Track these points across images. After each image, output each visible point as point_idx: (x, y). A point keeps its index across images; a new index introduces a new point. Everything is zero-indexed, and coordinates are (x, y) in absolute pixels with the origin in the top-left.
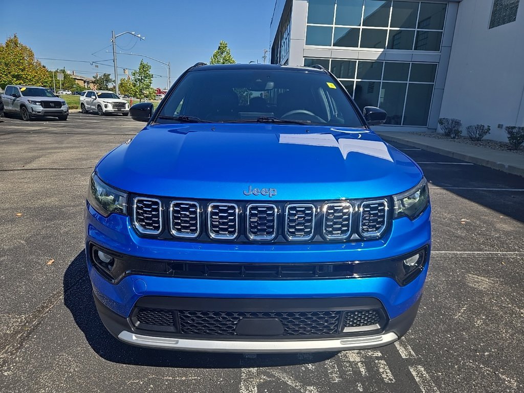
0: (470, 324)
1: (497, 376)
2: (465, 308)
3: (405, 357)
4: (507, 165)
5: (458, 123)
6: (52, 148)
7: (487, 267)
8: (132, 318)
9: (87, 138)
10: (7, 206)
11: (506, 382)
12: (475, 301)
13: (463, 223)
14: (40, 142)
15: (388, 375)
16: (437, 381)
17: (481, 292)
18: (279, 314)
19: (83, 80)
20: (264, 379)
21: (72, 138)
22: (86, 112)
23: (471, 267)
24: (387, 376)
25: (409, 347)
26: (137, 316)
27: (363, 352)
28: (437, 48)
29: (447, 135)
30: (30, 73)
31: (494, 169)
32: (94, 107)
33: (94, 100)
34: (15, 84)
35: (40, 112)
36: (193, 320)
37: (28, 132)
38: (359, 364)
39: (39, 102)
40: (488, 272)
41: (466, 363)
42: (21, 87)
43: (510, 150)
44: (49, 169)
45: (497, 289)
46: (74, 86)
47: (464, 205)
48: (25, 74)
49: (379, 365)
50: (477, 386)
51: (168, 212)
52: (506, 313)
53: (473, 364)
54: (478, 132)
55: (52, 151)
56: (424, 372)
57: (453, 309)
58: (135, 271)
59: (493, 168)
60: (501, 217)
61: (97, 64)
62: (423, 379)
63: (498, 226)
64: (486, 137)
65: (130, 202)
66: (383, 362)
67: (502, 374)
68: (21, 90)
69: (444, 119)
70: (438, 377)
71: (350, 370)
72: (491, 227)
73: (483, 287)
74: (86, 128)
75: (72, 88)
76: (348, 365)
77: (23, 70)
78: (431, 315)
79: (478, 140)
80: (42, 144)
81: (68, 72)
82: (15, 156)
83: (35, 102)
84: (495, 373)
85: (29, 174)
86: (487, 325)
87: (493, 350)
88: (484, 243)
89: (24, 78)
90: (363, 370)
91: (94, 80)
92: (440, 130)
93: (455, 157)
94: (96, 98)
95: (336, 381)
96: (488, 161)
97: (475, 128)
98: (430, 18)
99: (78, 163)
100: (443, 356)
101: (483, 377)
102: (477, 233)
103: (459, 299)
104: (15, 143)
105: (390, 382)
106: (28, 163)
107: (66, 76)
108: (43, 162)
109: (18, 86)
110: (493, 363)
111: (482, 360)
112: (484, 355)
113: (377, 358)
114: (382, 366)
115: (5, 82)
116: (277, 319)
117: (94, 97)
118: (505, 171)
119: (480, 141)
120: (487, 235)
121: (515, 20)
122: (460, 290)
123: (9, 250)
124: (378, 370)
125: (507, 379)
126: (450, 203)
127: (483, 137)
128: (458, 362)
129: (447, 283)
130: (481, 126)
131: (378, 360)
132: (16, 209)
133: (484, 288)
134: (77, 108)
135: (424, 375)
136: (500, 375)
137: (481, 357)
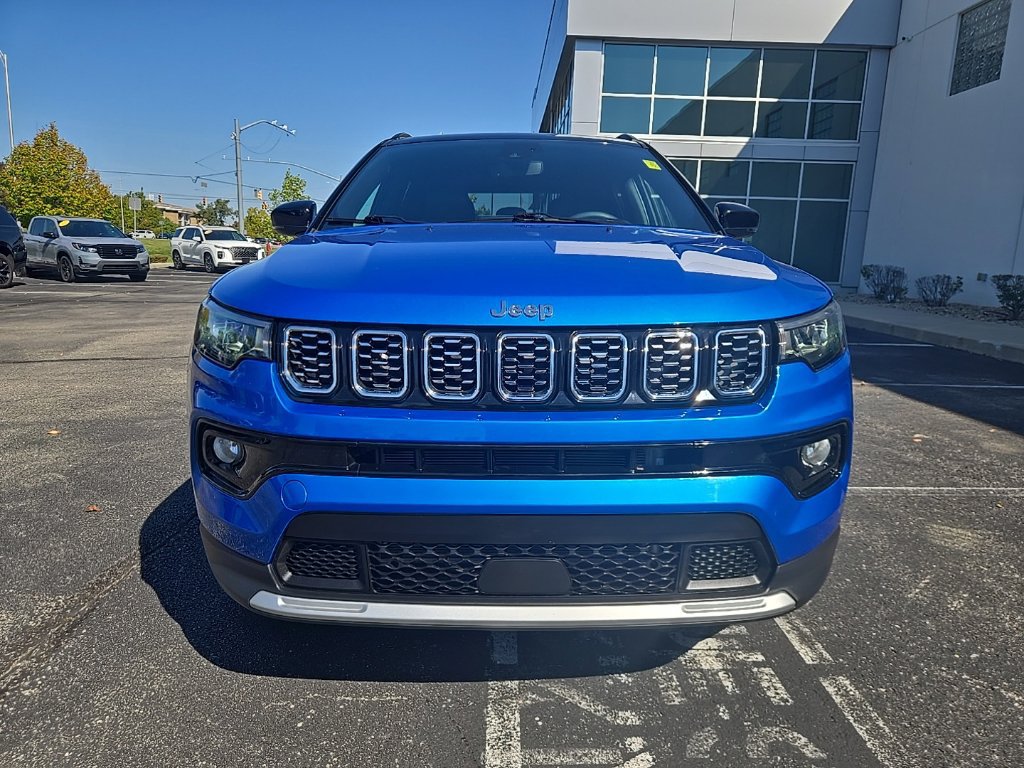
0: (939, 607)
1: (997, 693)
2: (927, 581)
3: (811, 662)
4: (998, 345)
5: (899, 274)
6: (117, 326)
7: (968, 512)
8: (278, 564)
9: (185, 308)
10: (30, 419)
11: (1016, 704)
12: (947, 569)
13: (917, 440)
14: (93, 316)
15: (778, 691)
16: (877, 703)
17: (958, 553)
18: (561, 550)
19: (176, 212)
20: (534, 700)
21: (156, 309)
22: (183, 267)
23: (938, 513)
24: (778, 694)
25: (819, 645)
26: (288, 560)
27: (728, 655)
28: (851, 134)
29: (880, 296)
30: (78, 195)
31: (973, 354)
32: (198, 257)
33: (197, 245)
34: (49, 213)
35: (95, 266)
36: (395, 563)
37: (72, 301)
38: (721, 674)
39: (93, 247)
40: (971, 521)
41: (933, 671)
42: (59, 218)
43: (1004, 320)
44: (112, 359)
45: (991, 548)
46: (161, 223)
47: (918, 412)
48: (68, 198)
49: (759, 676)
50: (957, 710)
51: (348, 352)
52: (1008, 588)
53: (948, 674)
54: (939, 290)
55: (117, 330)
56: (850, 688)
57: (905, 582)
58: (284, 466)
59: (971, 351)
60: (992, 431)
61: (203, 181)
62: (850, 699)
63: (986, 445)
64: (954, 299)
65: (276, 337)
66: (767, 670)
67: (1007, 690)
68: (61, 224)
69: (871, 266)
70: (879, 696)
71: (702, 685)
72: (972, 447)
73: (963, 545)
74: (181, 293)
75: (157, 226)
76: (698, 676)
77: (64, 190)
78: (861, 591)
79: (941, 303)
80: (98, 319)
81: (150, 197)
82: (45, 340)
83: (86, 247)
84: (993, 689)
85: (74, 367)
86: (973, 608)
87: (987, 650)
88: (960, 473)
89: (66, 203)
90: (728, 684)
91: (197, 210)
92: (866, 288)
93: (896, 334)
94: (202, 240)
95: (676, 703)
96: (961, 339)
97: (934, 281)
98: (836, 79)
99: (168, 348)
100: (887, 660)
101: (969, 695)
102: (946, 456)
103: (915, 566)
104: (46, 318)
105: (782, 704)
106: (72, 350)
107: (145, 205)
108: (100, 347)
109: (55, 219)
110: (987, 671)
111: (964, 665)
112: (970, 658)
113: (756, 664)
114: (766, 677)
115: (30, 210)
116: (557, 560)
117: (199, 239)
118: (996, 357)
119: (945, 305)
120: (965, 460)
121: (998, 77)
122: (916, 551)
123: (35, 489)
124: (759, 684)
125: (1017, 699)
126: (891, 409)
127: (948, 298)
128: (917, 670)
129: (890, 538)
130: (945, 277)
131: (758, 667)
132: (49, 424)
133: (964, 547)
134: (165, 261)
135: (852, 693)
136: (1003, 691)
137: (964, 661)
